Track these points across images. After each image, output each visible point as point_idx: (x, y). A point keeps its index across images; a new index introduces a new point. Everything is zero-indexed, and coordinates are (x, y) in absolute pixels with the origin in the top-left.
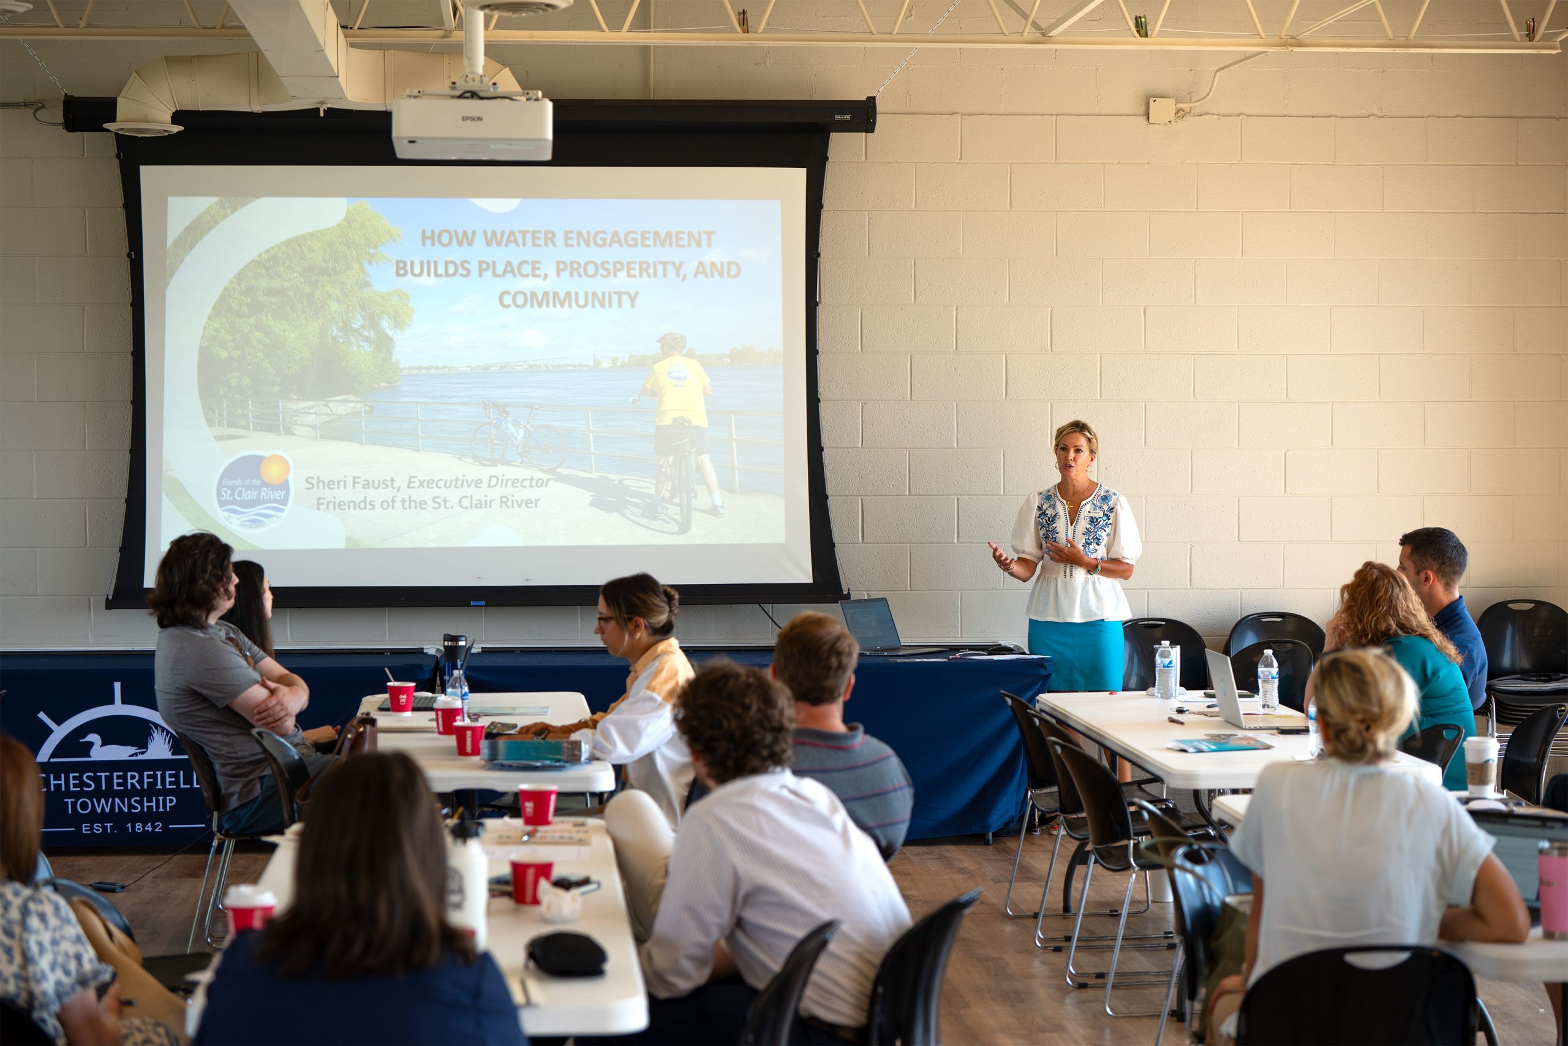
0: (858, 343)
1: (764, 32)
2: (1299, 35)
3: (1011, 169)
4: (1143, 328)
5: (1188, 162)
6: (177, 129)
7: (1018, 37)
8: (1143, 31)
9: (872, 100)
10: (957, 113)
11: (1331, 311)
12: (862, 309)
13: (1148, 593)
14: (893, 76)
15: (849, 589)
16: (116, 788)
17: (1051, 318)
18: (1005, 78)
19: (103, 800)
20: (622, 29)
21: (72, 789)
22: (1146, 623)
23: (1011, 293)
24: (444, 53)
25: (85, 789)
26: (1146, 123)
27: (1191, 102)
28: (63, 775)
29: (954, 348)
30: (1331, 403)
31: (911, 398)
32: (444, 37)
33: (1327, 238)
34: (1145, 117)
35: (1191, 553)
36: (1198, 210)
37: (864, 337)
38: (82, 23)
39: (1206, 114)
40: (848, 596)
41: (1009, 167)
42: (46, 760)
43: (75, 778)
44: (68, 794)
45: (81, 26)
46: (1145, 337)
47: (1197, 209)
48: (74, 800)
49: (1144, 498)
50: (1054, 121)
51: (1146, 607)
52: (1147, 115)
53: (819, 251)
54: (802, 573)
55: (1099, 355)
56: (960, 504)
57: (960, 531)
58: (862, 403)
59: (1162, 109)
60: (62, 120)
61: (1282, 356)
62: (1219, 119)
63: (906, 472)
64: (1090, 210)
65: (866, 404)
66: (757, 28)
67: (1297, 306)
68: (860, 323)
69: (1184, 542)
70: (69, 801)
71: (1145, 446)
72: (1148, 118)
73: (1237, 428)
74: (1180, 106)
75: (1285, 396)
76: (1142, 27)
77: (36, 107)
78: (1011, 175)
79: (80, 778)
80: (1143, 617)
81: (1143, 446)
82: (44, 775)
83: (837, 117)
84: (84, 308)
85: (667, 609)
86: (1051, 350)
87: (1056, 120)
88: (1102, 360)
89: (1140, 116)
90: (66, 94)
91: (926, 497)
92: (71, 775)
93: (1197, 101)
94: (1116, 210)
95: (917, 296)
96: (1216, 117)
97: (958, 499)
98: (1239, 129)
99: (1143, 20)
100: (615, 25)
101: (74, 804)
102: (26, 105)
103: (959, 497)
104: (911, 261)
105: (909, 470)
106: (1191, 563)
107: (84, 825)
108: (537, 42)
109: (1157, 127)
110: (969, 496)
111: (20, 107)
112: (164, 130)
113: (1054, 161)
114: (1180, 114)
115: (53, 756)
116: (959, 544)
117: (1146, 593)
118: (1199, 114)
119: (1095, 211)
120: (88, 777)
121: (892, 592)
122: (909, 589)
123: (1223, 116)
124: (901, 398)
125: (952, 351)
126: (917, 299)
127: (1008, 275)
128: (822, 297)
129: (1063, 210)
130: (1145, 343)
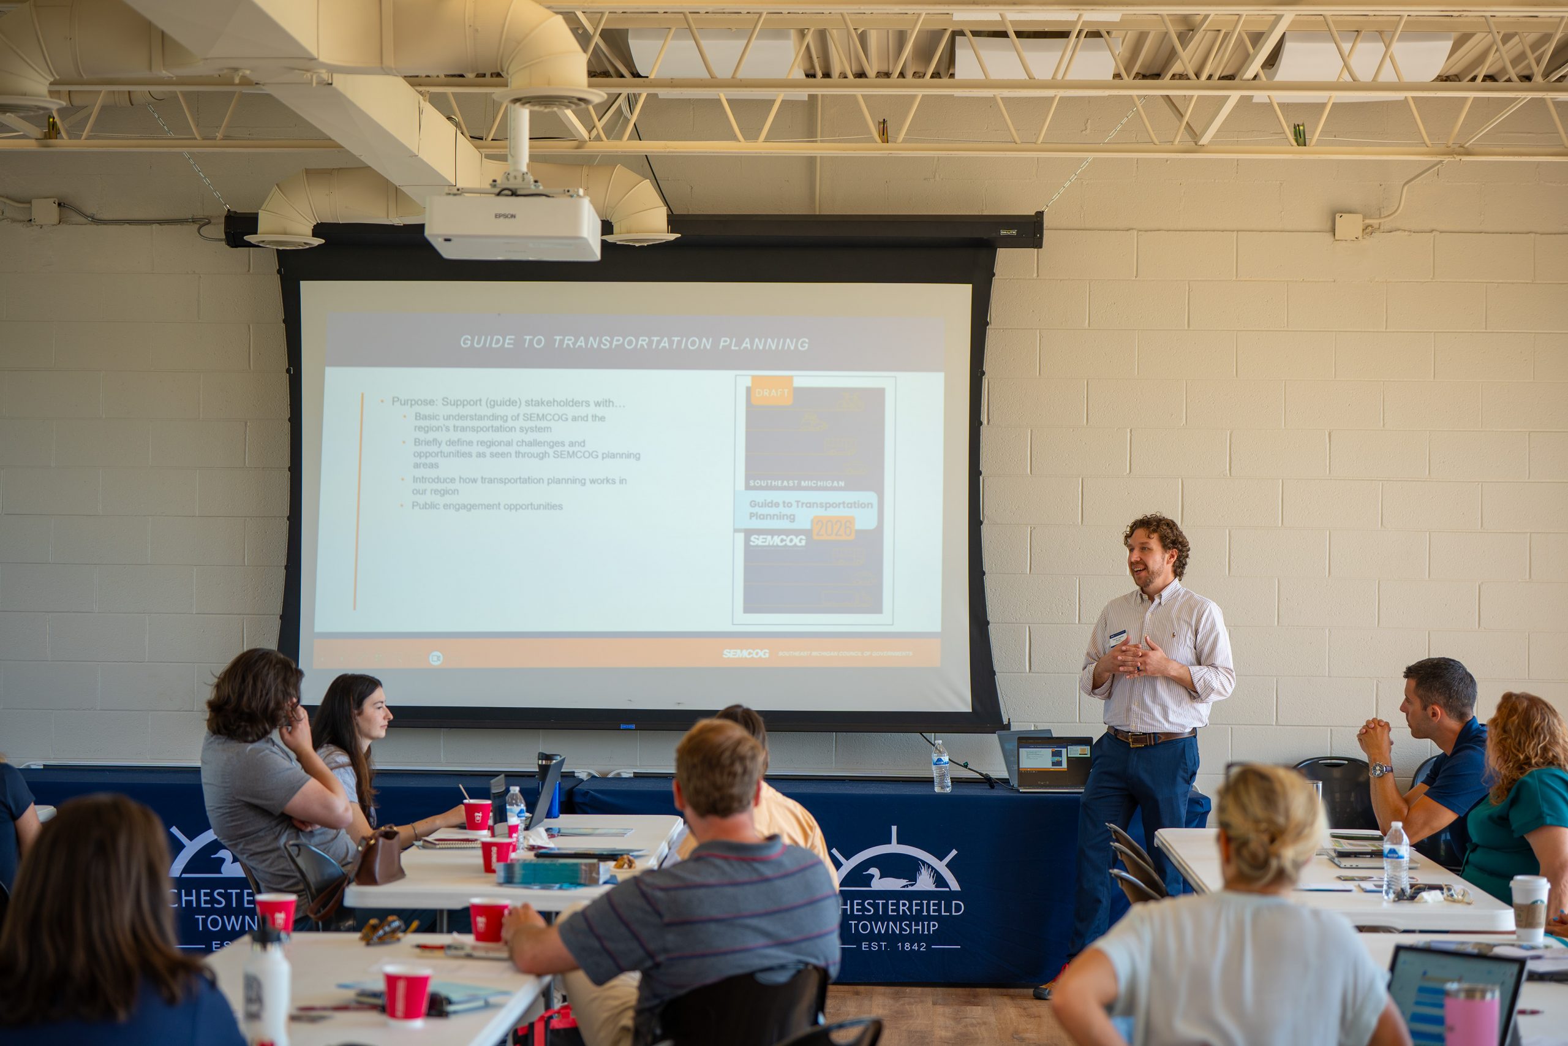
0: (1027, 464)
1: (904, 141)
2: (1466, 143)
3: (1189, 287)
4: (1328, 453)
5: (1376, 280)
6: (318, 242)
7: (1168, 146)
8: (1301, 140)
9: (1040, 214)
10: (1132, 229)
11: (1529, 437)
12: (1032, 431)
13: (1331, 730)
14: (1062, 190)
15: (1009, 719)
16: (246, 905)
17: (1230, 441)
18: (1184, 193)
19: (233, 918)
20: (757, 139)
21: (203, 905)
22: (1329, 761)
23: (1188, 415)
24: (583, 165)
25: (216, 905)
26: (1332, 239)
27: (1380, 218)
28: (194, 891)
29: (1128, 471)
30: (1529, 534)
31: (1082, 523)
32: (578, 148)
33: (1526, 360)
34: (1332, 233)
35: (1377, 689)
36: (1388, 330)
37: (1033, 459)
38: (219, 135)
39: (1396, 231)
40: (1008, 727)
41: (1187, 285)
42: (178, 875)
43: (206, 894)
44: (199, 910)
45: (218, 138)
46: (1330, 461)
47: (1386, 328)
48: (204, 917)
49: (1327, 630)
50: (1235, 237)
51: (1329, 745)
52: (1333, 231)
53: (984, 369)
54: (960, 700)
55: (1281, 481)
58: (1031, 528)
59: (1349, 225)
60: (224, 237)
61: (1477, 483)
62: (1410, 235)
63: (1076, 600)
64: (1272, 329)
65: (1034, 528)
66: (897, 138)
67: (1493, 431)
68: (1029, 445)
69: (1369, 677)
70: (200, 917)
71: (1329, 576)
72: (1334, 235)
73: (1428, 559)
74: (1368, 221)
75: (1480, 526)
76: (1300, 135)
77: (202, 223)
78: (1189, 293)
79: (211, 895)
80: (1326, 756)
81: (1327, 575)
82: (176, 891)
83: (1003, 232)
84: (246, 423)
86: (1230, 475)
87: (1237, 237)
88: (1284, 486)
89: (1326, 232)
90: (229, 210)
92: (202, 891)
93: (1385, 217)
94: (1299, 330)
95: (1089, 417)
96: (1406, 233)
98: (1432, 245)
99: (1301, 128)
100: (751, 134)
101: (205, 921)
102: (194, 221)
104: (1084, 382)
105: (1079, 598)
106: (1377, 700)
107: (214, 943)
108: (673, 152)
109: (1344, 243)
111: (189, 223)
112: (305, 243)
113: (1234, 278)
114: (1369, 230)
115: (185, 871)
117: (1329, 730)
118: (1389, 230)
119: (1277, 331)
120: (219, 894)
121: (1060, 724)
122: (1078, 721)
123: (1414, 232)
124: (1071, 523)
125: (1125, 474)
126: (1089, 421)
127: (1185, 396)
128: (990, 418)
129: (1244, 329)
130: (1330, 468)
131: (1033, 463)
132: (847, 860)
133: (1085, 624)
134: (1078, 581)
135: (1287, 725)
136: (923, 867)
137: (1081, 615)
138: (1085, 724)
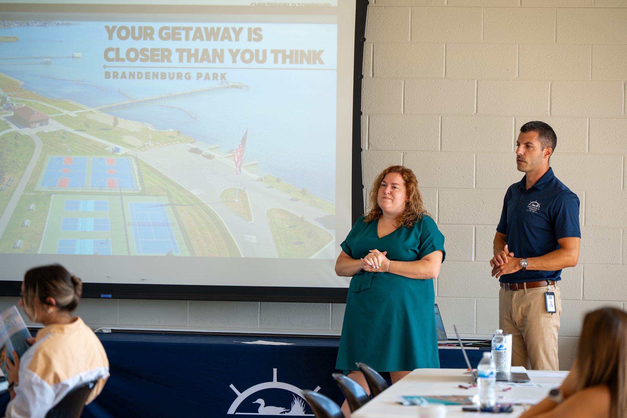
0: (401, 107)
4: (623, 99)
12: (405, 81)
17: (551, 89)
23: (520, 70)
29: (475, 112)
31: (441, 149)
37: (406, 102)
46: (625, 105)
49: (621, 230)
53: (365, 37)
56: (477, 232)
57: (477, 252)
58: (403, 153)
63: (436, 206)
64: (583, 6)
65: (406, 153)
68: (403, 92)
81: (622, 189)
85: (72, 291)
88: (591, 123)
91: (451, 225)
94: (603, 7)
95: (447, 72)
97: (475, 228)
103: (476, 226)
104: (443, 45)
105: (438, 205)
110: (485, 226)
116: (476, 262)
119: (587, 8)
124: (433, 150)
125: (473, 114)
126: (447, 74)
127: (517, 56)
128: (374, 72)
129: (562, 6)
130: (625, 110)
131: (406, 105)
132: (241, 393)
133: (443, 224)
134: (437, 192)
135: (591, 300)
136: (296, 399)
137: (439, 218)
138: (441, 298)
